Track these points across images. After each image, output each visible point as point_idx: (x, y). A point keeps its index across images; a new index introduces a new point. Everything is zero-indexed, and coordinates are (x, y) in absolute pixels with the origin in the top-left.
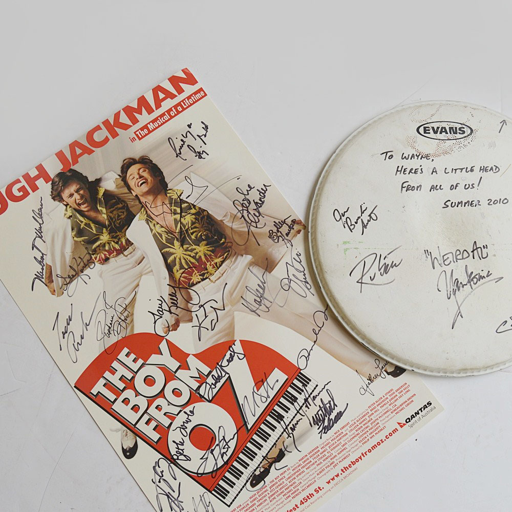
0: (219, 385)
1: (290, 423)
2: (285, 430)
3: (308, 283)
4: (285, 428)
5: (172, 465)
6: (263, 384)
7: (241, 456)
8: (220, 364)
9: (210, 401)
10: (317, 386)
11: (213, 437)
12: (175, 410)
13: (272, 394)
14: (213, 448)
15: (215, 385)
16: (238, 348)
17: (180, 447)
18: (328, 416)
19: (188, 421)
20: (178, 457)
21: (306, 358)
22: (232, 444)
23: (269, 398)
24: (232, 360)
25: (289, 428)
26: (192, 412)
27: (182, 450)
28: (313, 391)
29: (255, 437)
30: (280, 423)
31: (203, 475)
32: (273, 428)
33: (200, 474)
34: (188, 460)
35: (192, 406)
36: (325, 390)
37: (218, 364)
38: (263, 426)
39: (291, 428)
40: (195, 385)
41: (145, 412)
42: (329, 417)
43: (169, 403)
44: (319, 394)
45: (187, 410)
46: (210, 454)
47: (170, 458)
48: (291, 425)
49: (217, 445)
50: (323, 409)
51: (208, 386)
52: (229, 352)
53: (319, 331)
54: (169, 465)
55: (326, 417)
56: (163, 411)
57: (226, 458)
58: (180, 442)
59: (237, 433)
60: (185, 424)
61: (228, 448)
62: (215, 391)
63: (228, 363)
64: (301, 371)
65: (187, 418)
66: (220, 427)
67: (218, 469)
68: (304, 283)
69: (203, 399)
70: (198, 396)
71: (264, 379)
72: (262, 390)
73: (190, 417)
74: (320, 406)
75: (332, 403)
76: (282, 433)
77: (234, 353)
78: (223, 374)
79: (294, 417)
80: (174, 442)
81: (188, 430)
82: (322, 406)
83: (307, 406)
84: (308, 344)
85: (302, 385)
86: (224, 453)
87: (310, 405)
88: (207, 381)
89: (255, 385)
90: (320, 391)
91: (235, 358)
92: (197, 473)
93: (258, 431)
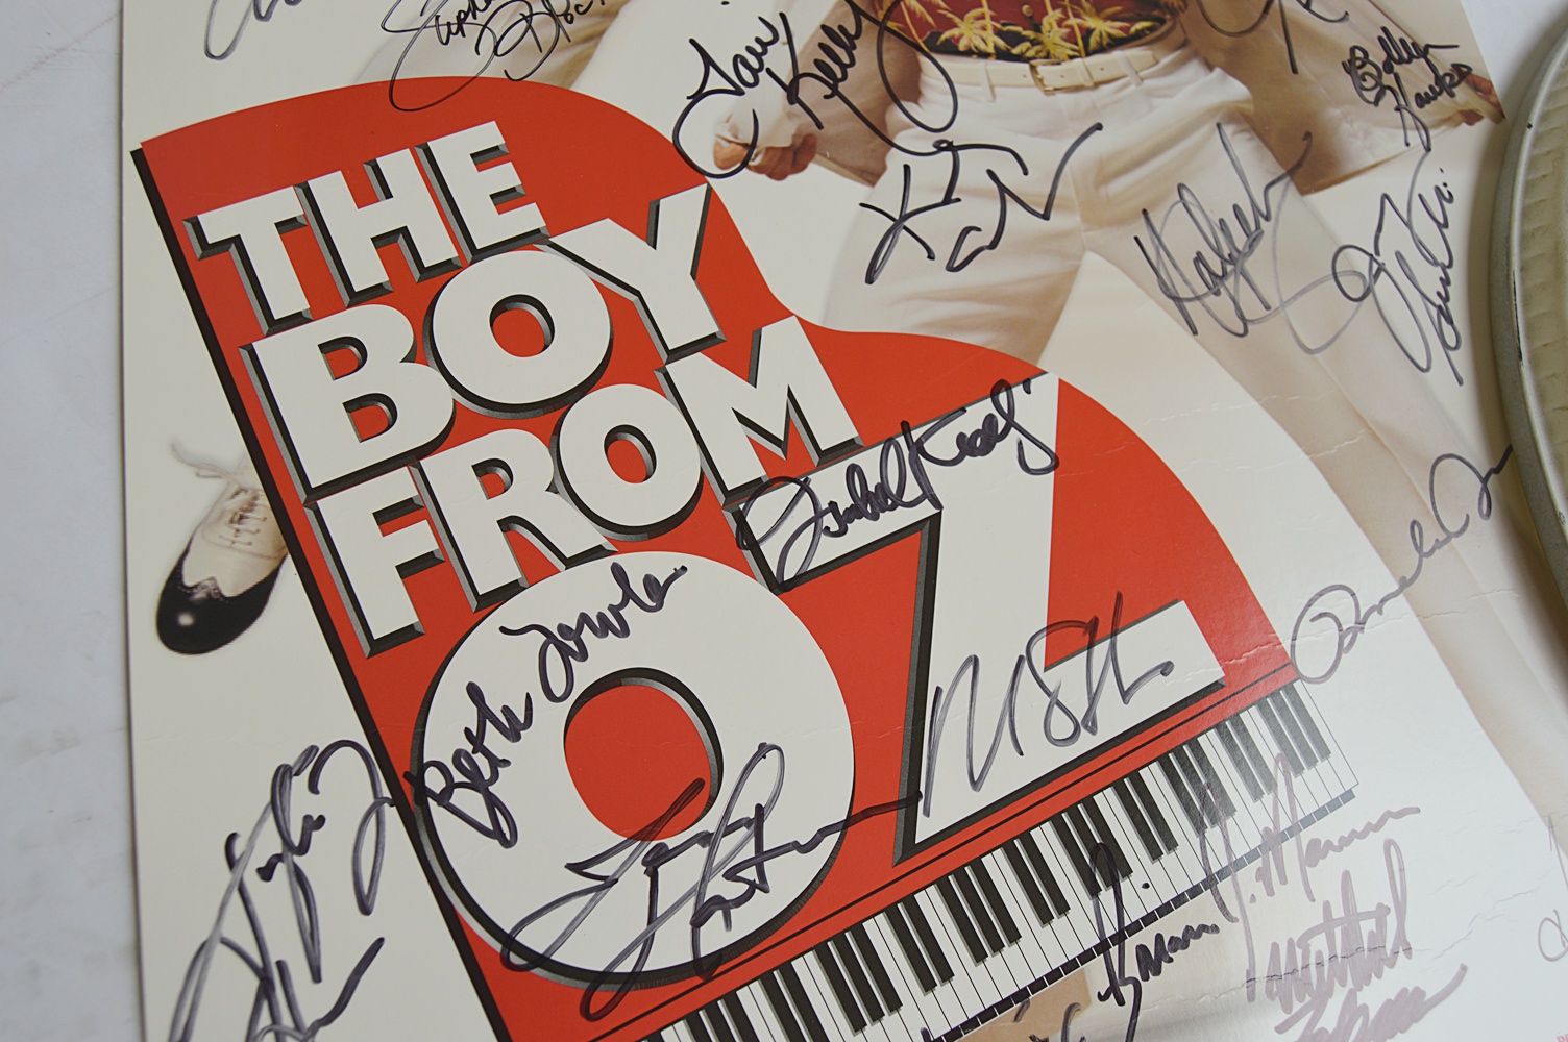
0: (864, 532)
1: (1149, 919)
2: (1102, 947)
3: (1450, 321)
4: (1110, 931)
5: (391, 814)
6: (1090, 646)
7: (809, 970)
8: (916, 434)
9: (778, 586)
10: (1348, 796)
11: (698, 785)
12: (573, 533)
13: (1115, 719)
14: (672, 842)
15: (845, 519)
16: (1037, 409)
17: (494, 740)
18: (1350, 984)
19: (611, 625)
20: (451, 786)
21: (1342, 634)
22: (790, 877)
23: (1093, 730)
24: (986, 450)
25: (1131, 943)
26: (657, 590)
27: (496, 763)
28: (1321, 813)
29: (931, 902)
30: (1094, 891)
31: (538, 971)
32: (1048, 904)
33: (523, 951)
34: (495, 833)
35: (675, 559)
36: (1376, 840)
37: (906, 429)
38: (997, 865)
39: (1142, 949)
40: (740, 465)
41: (412, 458)
42: (1351, 996)
43: (561, 483)
44: (1345, 841)
45: (641, 564)
46: (638, 868)
47: (402, 766)
48: (1146, 937)
49: (705, 839)
50: (1338, 931)
51: (805, 509)
52: (986, 407)
53: (1438, 545)
54: (376, 809)
55: (1343, 984)
56: (505, 505)
57: (715, 936)
58: (506, 710)
59: (845, 826)
60: (587, 635)
61: (753, 887)
62: (831, 549)
63: (956, 452)
64: (1298, 685)
65: (611, 608)
66: (763, 750)
67: (637, 978)
68: (1434, 311)
69: (748, 554)
70: (733, 526)
71: (1105, 625)
72: (1070, 676)
73: (631, 612)
74: (1327, 906)
75: (1391, 921)
76: (1086, 956)
77: (1011, 423)
78: (912, 490)
79: (1179, 900)
80: (474, 692)
81: (587, 674)
82: (1338, 912)
83: (1262, 875)
84: (1373, 580)
85: (1276, 751)
86: (718, 902)
87: (1284, 881)
88: (817, 481)
89: (1050, 629)
90: (1354, 835)
91: (1006, 448)
92: (508, 941)
93: (960, 874)
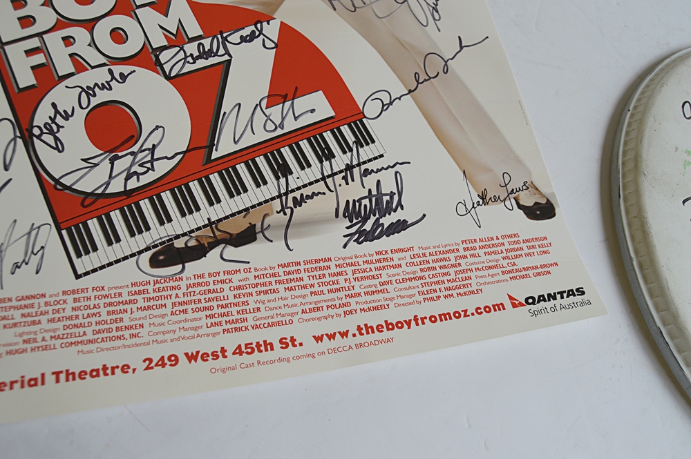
0: (202, 63)
1: (299, 188)
2: (280, 196)
3: (437, 12)
4: (282, 191)
5: (20, 141)
6: (284, 103)
7: (167, 197)
8: (225, 35)
9: (168, 78)
10: (381, 156)
11: (133, 136)
12: (94, 58)
13: (290, 125)
14: (120, 154)
15: (195, 60)
16: (272, 30)
17: (59, 120)
18: (377, 216)
19: (106, 87)
20: (42, 133)
21: (383, 105)
22: (162, 168)
23: (282, 128)
24: (251, 41)
25: (291, 196)
26: (124, 77)
27: (59, 127)
28: (370, 160)
29: (215, 178)
30: (278, 178)
31: (67, 191)
32: (260, 181)
33: (62, 184)
34: (57, 148)
35: (132, 68)
36: (392, 171)
37: (221, 33)
38: (241, 168)
39: (295, 198)
40: (158, 40)
41: (40, 35)
42: (378, 220)
43: (93, 44)
44: (379, 170)
45: (117, 70)
46: (107, 161)
47: (25, 127)
48: (297, 194)
49: (132, 153)
50: (374, 199)
51: (181, 55)
52: (253, 28)
53: (425, 80)
54: (14, 139)
55: (375, 215)
56: (71, 50)
57: (133, 184)
58: (65, 111)
59: (184, 153)
60: (97, 89)
61: (149, 169)
62: (188, 68)
63: (239, 41)
64: (364, 120)
65: (106, 82)
66: (157, 127)
67: (103, 195)
68: (431, 9)
69: (158, 68)
70: (154, 59)
71: (290, 96)
72: (275, 112)
73: (113, 83)
74: (370, 191)
75: (396, 198)
76: (273, 199)
77: (261, 33)
78: (222, 51)
79: (311, 183)
80: (54, 105)
81: (95, 102)
82: (374, 192)
83: (345, 178)
84: (398, 89)
85: (354, 139)
86: (135, 173)
87: (353, 180)
88: (186, 47)
89: (268, 96)
90: (383, 168)
91: (258, 41)
92: (57, 181)
93: (227, 171)
